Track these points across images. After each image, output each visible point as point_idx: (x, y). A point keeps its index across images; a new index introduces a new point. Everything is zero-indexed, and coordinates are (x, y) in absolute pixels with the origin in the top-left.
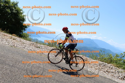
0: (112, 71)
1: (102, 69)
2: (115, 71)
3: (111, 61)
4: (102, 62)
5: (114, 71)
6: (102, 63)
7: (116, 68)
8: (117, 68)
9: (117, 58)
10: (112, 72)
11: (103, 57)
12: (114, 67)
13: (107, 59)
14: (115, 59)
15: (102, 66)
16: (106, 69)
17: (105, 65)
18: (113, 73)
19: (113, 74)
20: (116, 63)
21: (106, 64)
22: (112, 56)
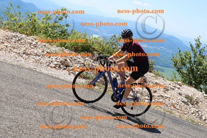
0: (36, 52)
1: (14, 48)
2: (43, 51)
3: (33, 30)
4: (14, 31)
5: (40, 51)
6: (14, 34)
7: (44, 44)
8: (47, 45)
9: (48, 21)
10: (36, 55)
11: (15, 20)
12: (40, 43)
13: (25, 25)
14: (43, 25)
15: (13, 41)
16: (24, 49)
17: (19, 40)
18: (39, 56)
19: (38, 58)
20: (45, 33)
21: (24, 36)
22: (36, 18)
